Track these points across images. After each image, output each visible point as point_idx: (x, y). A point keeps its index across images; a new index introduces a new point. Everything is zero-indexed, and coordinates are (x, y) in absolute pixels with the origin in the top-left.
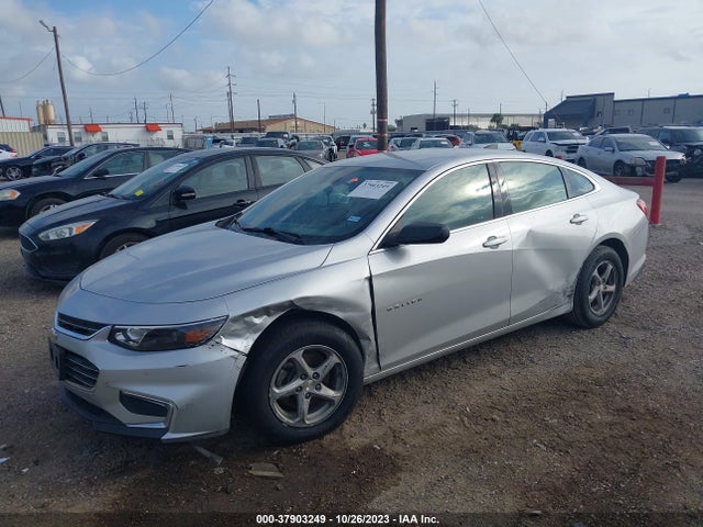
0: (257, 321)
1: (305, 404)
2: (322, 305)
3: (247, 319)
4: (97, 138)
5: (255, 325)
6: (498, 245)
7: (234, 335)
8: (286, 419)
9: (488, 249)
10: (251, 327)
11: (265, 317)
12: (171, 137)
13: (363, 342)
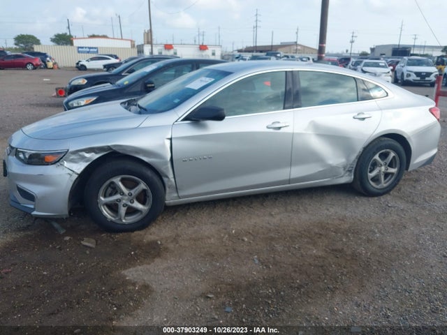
0: (87, 155)
1: (123, 210)
2: (131, 151)
3: (81, 153)
4: (171, 53)
5: (86, 157)
6: (280, 128)
7: (72, 161)
8: (109, 217)
9: (271, 130)
10: (83, 158)
11: (93, 154)
12: (214, 54)
13: (165, 179)
